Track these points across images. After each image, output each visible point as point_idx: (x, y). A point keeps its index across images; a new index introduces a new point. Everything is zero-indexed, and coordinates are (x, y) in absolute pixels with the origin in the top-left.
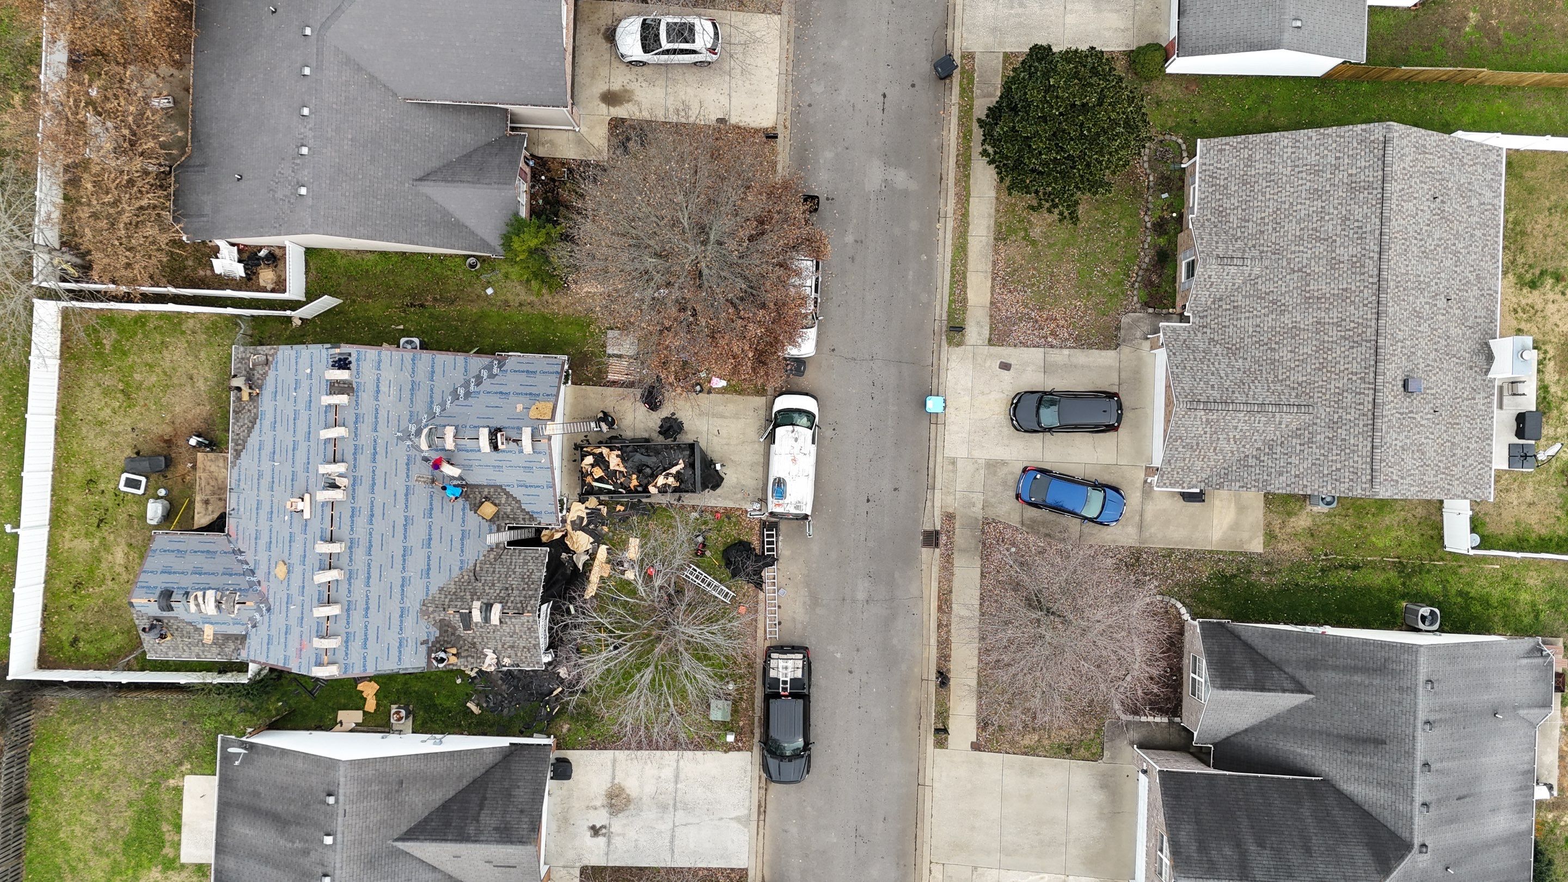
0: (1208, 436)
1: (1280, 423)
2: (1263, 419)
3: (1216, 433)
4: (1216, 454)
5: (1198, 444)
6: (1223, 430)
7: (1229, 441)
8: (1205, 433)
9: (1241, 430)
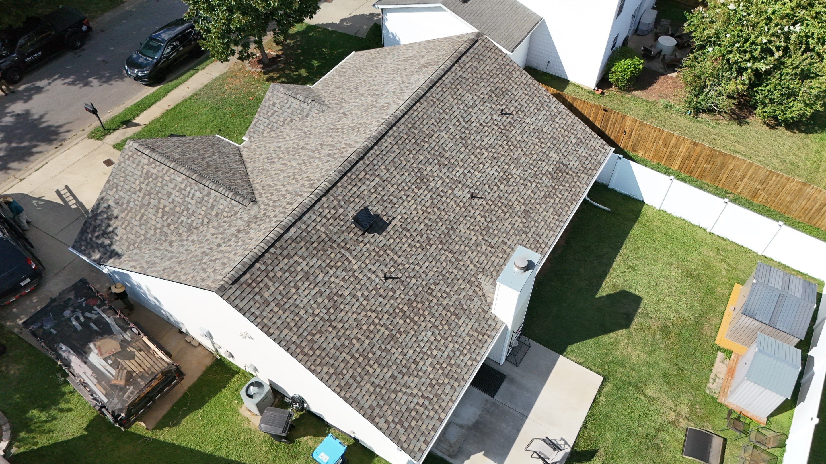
0: (141, 194)
1: (212, 207)
2: (198, 194)
3: (149, 195)
4: (140, 226)
5: (129, 202)
6: (158, 193)
7: (157, 212)
8: (140, 190)
9: (173, 201)
